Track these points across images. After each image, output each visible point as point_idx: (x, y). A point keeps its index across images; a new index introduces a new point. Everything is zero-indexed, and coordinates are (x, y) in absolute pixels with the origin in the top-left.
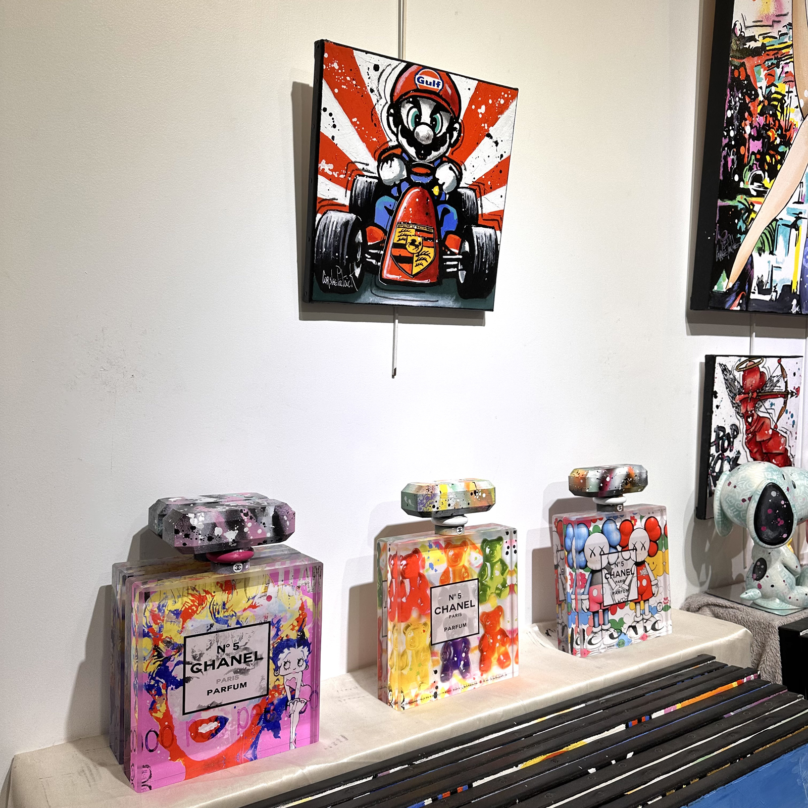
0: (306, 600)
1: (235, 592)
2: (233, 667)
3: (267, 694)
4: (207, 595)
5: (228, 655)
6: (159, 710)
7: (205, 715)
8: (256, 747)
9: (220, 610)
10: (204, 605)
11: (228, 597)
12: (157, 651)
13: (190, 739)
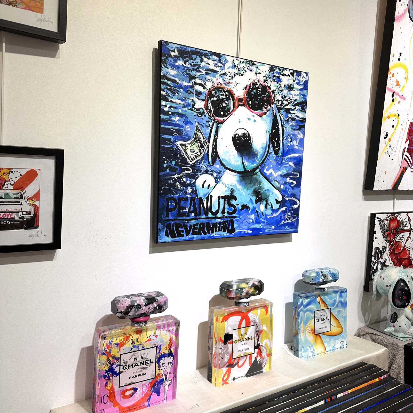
0: (172, 336)
1: (142, 334)
2: (140, 367)
3: (155, 378)
4: (130, 336)
5: (138, 361)
6: (109, 386)
7: (128, 387)
8: (149, 401)
9: (135, 342)
10: (129, 340)
11: (139, 336)
12: (109, 361)
13: (122, 398)
